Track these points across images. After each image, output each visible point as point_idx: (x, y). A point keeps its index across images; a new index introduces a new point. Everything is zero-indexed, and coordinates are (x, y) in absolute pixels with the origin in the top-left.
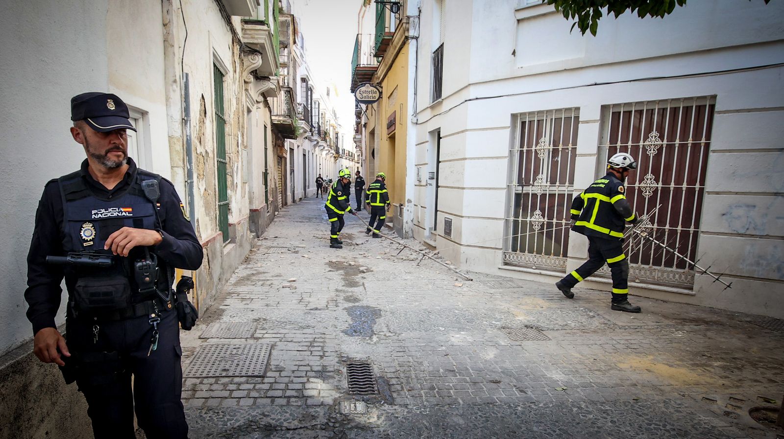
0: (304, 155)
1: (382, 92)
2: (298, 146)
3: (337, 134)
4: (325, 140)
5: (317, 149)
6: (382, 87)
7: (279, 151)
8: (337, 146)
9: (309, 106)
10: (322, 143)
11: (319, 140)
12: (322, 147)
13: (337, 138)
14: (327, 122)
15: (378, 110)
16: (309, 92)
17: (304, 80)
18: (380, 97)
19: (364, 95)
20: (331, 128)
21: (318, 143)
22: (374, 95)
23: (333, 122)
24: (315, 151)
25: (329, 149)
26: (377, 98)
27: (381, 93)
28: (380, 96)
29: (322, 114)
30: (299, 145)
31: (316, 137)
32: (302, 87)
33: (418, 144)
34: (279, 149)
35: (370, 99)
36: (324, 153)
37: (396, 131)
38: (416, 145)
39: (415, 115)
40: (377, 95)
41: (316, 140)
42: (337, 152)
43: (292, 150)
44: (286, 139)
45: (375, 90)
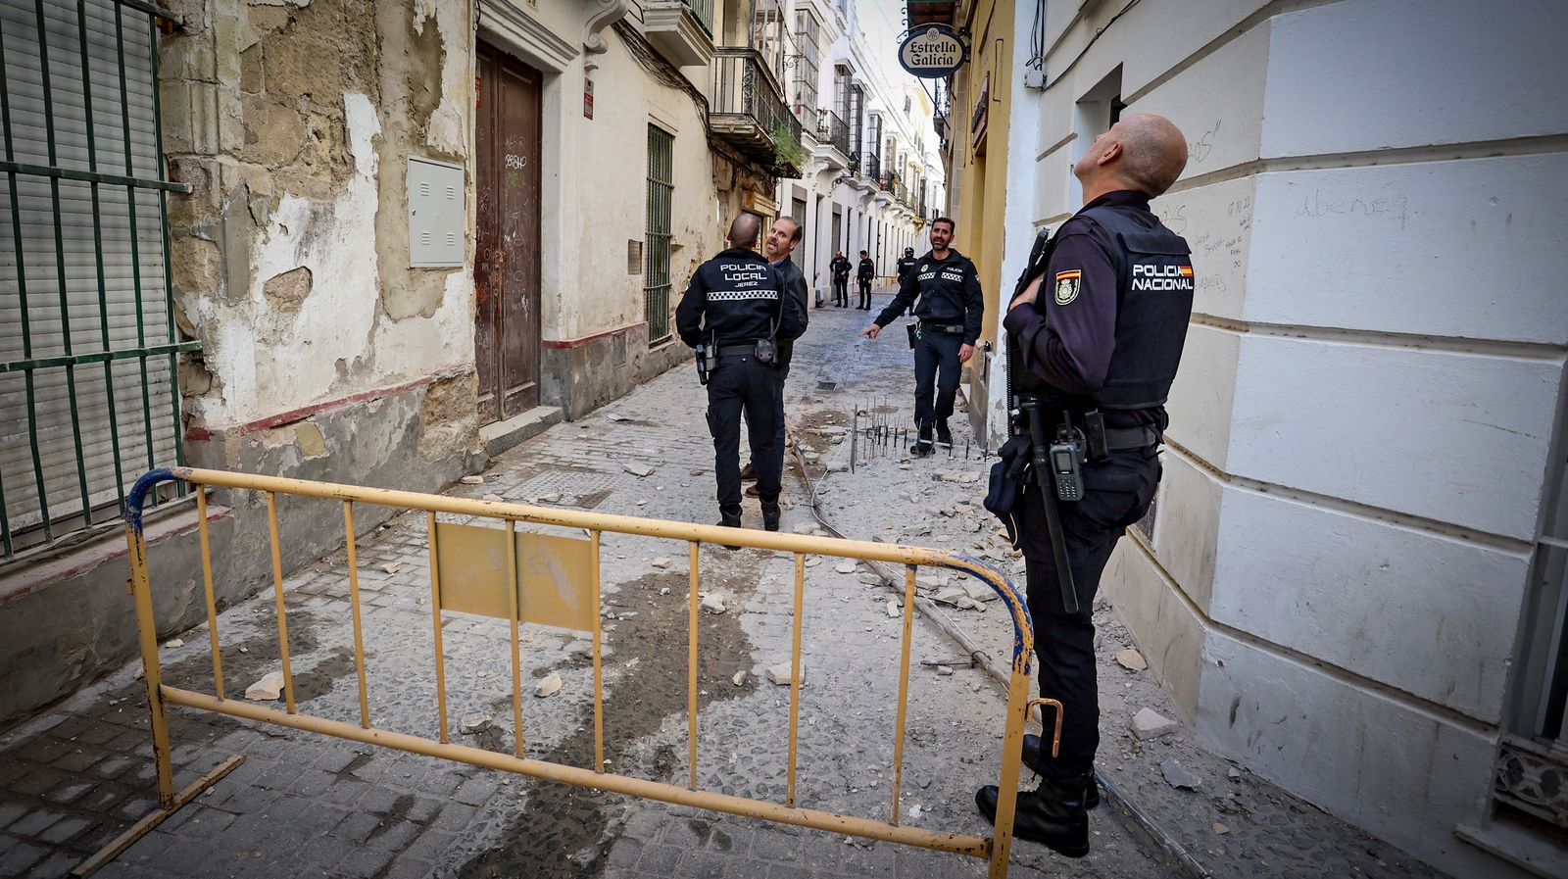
0: (837, 216)
1: (970, 47)
2: (819, 198)
3: (923, 182)
4: (890, 188)
5: (872, 204)
6: (970, 36)
7: (744, 201)
8: (922, 204)
9: (853, 122)
10: (886, 195)
11: (876, 189)
12: (884, 203)
13: (923, 189)
14: (901, 157)
15: (962, 95)
16: (854, 97)
17: (842, 69)
18: (965, 60)
19: (923, 55)
20: (910, 171)
21: (871, 193)
22: (948, 55)
23: (913, 158)
24: (866, 209)
25: (902, 207)
26: (956, 62)
27: (966, 50)
28: (963, 57)
29: (889, 141)
30: (821, 193)
31: (866, 182)
32: (836, 82)
33: (1045, 155)
34: (745, 195)
35: (937, 66)
36: (889, 216)
37: (987, 130)
38: (1039, 159)
39: (1038, 62)
40: (957, 56)
41: (867, 188)
42: (923, 215)
43: (799, 203)
44: (779, 179)
45: (952, 41)
